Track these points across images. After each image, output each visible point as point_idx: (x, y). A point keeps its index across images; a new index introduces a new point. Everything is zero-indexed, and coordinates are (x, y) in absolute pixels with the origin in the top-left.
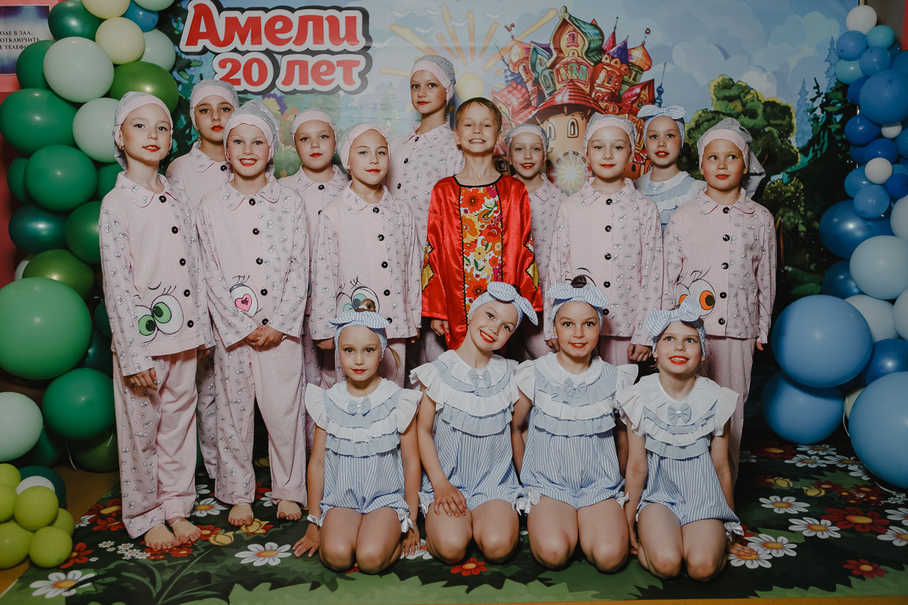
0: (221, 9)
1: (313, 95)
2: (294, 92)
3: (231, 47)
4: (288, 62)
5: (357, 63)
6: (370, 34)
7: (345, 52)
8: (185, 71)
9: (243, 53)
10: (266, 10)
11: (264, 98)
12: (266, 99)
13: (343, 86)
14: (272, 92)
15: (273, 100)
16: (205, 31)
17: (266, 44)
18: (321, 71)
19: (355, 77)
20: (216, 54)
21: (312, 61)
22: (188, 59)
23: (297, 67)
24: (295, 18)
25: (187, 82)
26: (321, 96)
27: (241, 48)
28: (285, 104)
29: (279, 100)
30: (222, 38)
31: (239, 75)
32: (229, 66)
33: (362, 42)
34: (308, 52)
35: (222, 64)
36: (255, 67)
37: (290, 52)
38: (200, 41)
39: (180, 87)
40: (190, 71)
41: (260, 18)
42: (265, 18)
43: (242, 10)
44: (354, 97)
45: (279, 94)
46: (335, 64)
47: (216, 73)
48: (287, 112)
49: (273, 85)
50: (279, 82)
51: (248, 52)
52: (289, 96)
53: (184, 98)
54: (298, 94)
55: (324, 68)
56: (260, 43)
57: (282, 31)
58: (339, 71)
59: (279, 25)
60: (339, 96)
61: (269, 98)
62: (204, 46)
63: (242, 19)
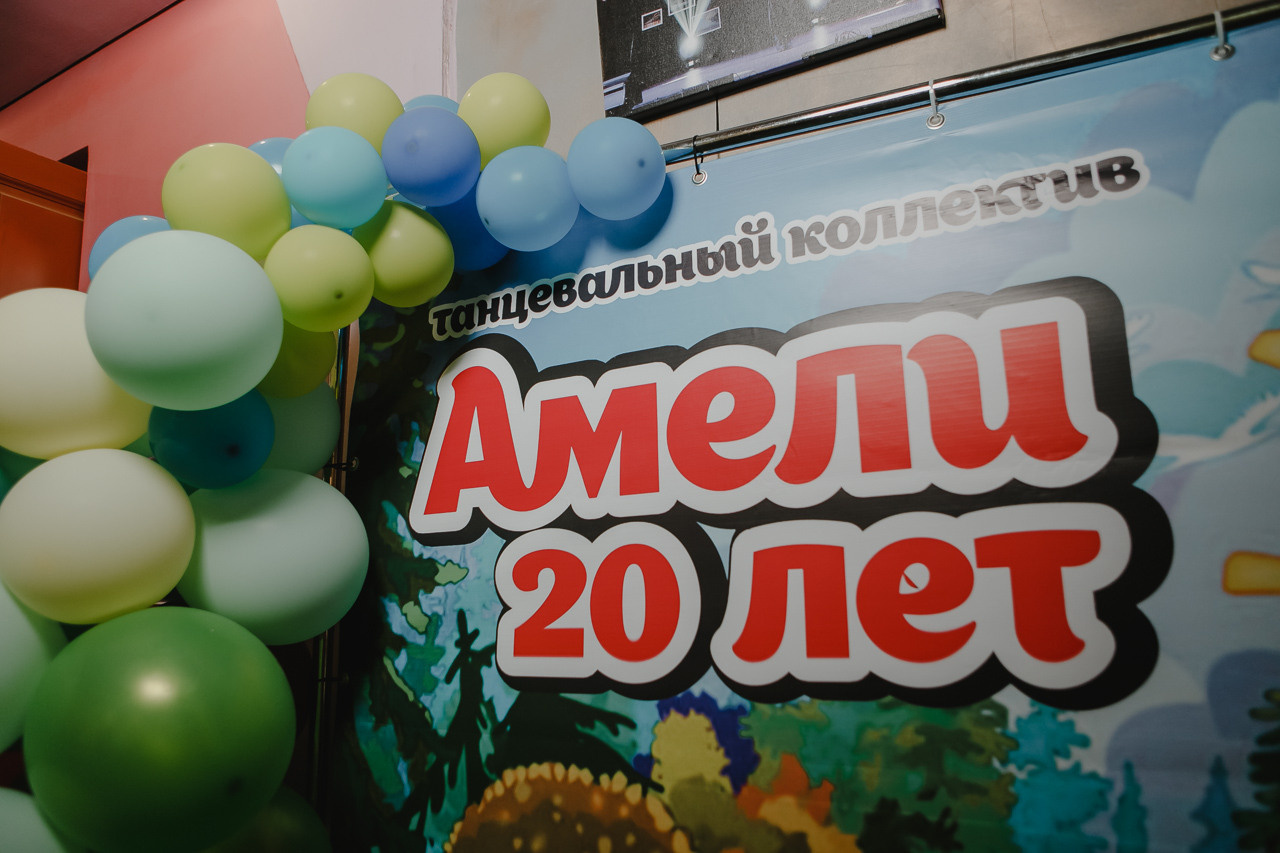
0: (528, 375)
1: (872, 705)
2: (788, 689)
3: (554, 509)
4: (759, 557)
5: (1084, 546)
6: (1141, 392)
7: (1015, 493)
8: (417, 603)
9: (592, 529)
10: (674, 356)
11: (663, 712)
12: (674, 717)
13: (1021, 663)
14: (696, 689)
15: (699, 722)
16: (480, 457)
17: (675, 488)
18: (905, 589)
19: (1081, 615)
20: (509, 536)
21: (859, 546)
22: (432, 561)
23: (796, 579)
24: (780, 370)
25: (421, 640)
26: (906, 713)
27: (589, 510)
28: (750, 742)
29: (726, 725)
30: (528, 479)
31: (579, 616)
32: (547, 578)
33: (1101, 439)
34: (844, 508)
35: (525, 575)
36: (634, 580)
37: (766, 513)
38: (463, 492)
39: (403, 655)
40: (429, 602)
41: (650, 391)
42: (669, 383)
43: (592, 370)
44: (1085, 721)
45: (724, 698)
46: (970, 554)
47: (506, 608)
48: (759, 778)
49: (699, 659)
50: (722, 645)
51: (609, 522)
52: (764, 708)
53: (411, 698)
54: (805, 698)
55: (918, 575)
56: (652, 485)
57: (734, 428)
58: (993, 590)
59: (721, 407)
60: (1002, 713)
61: (686, 713)
62: (477, 512)
63: (593, 398)
